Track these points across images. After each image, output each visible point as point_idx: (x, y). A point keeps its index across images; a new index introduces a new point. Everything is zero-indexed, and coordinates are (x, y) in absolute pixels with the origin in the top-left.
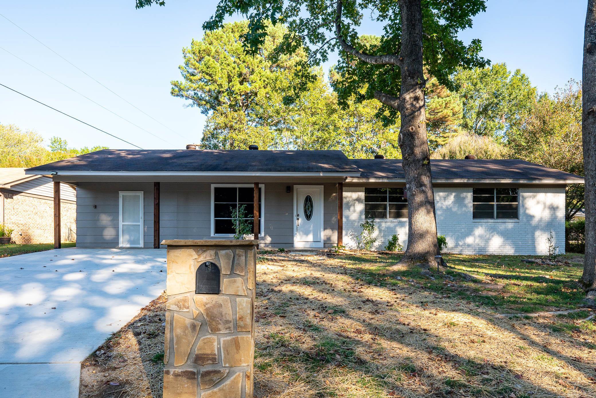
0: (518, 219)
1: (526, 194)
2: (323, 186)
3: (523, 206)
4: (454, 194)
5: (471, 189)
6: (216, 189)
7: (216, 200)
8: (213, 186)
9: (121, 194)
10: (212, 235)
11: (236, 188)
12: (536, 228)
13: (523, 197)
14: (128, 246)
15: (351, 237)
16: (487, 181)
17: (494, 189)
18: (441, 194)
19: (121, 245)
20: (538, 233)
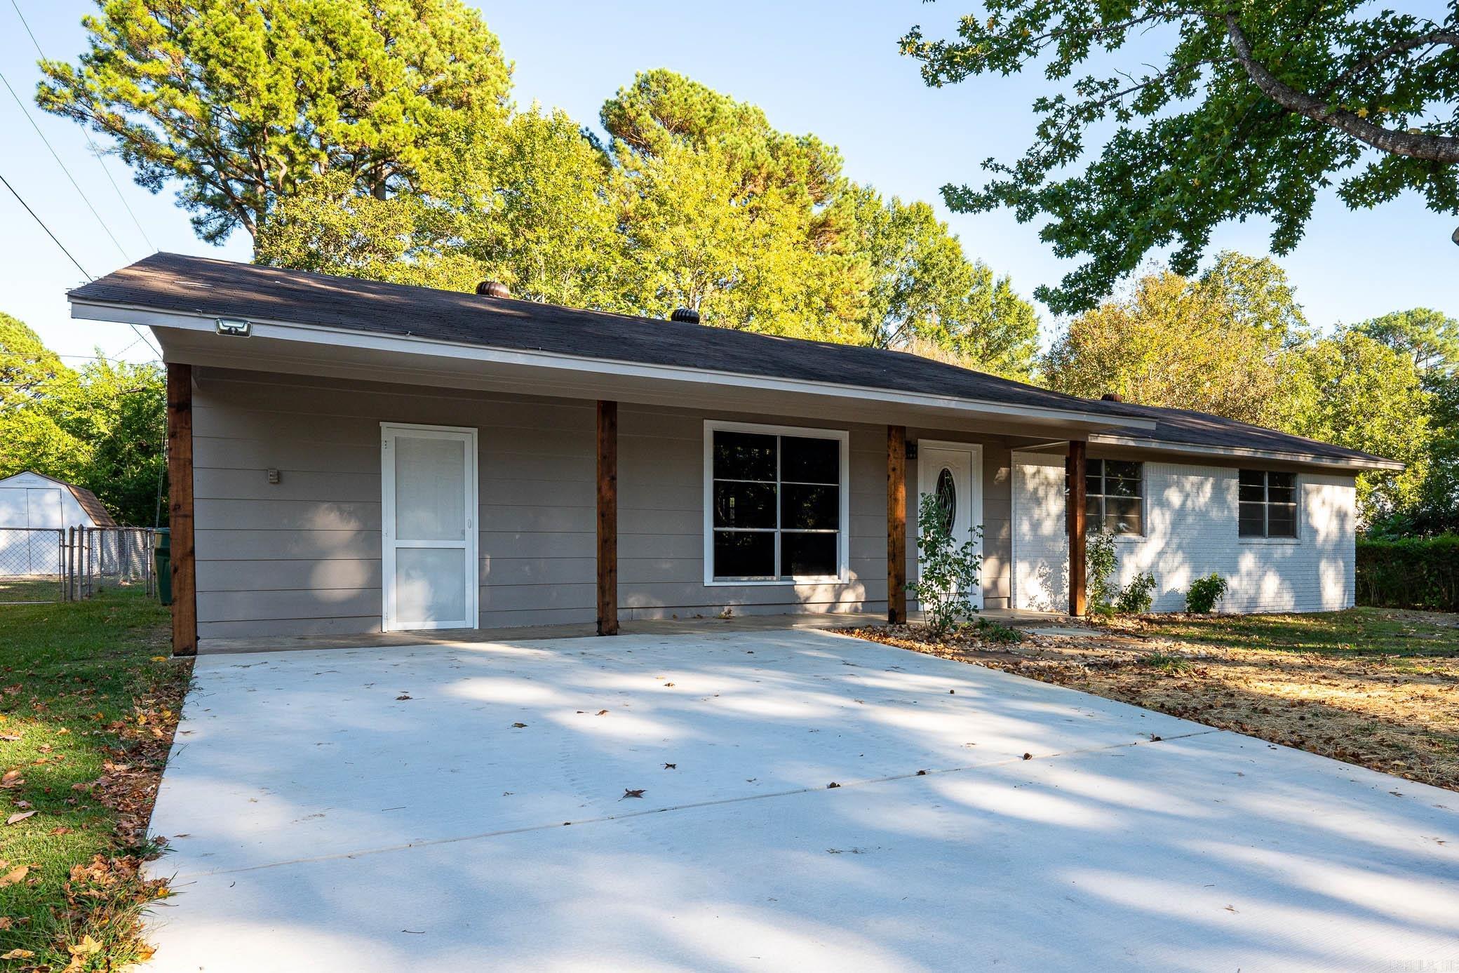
0: (1295, 537)
1: (1309, 486)
2: (981, 446)
3: (1306, 509)
4: (1211, 480)
5: (1236, 471)
6: (719, 437)
7: (717, 473)
8: (710, 427)
9: (390, 433)
10: (709, 579)
11: (774, 438)
12: (1320, 554)
13: (1305, 490)
14: (431, 625)
15: (1041, 580)
16: (1281, 457)
17: (1263, 473)
18: (1193, 479)
19: (392, 625)
20: (1323, 565)
